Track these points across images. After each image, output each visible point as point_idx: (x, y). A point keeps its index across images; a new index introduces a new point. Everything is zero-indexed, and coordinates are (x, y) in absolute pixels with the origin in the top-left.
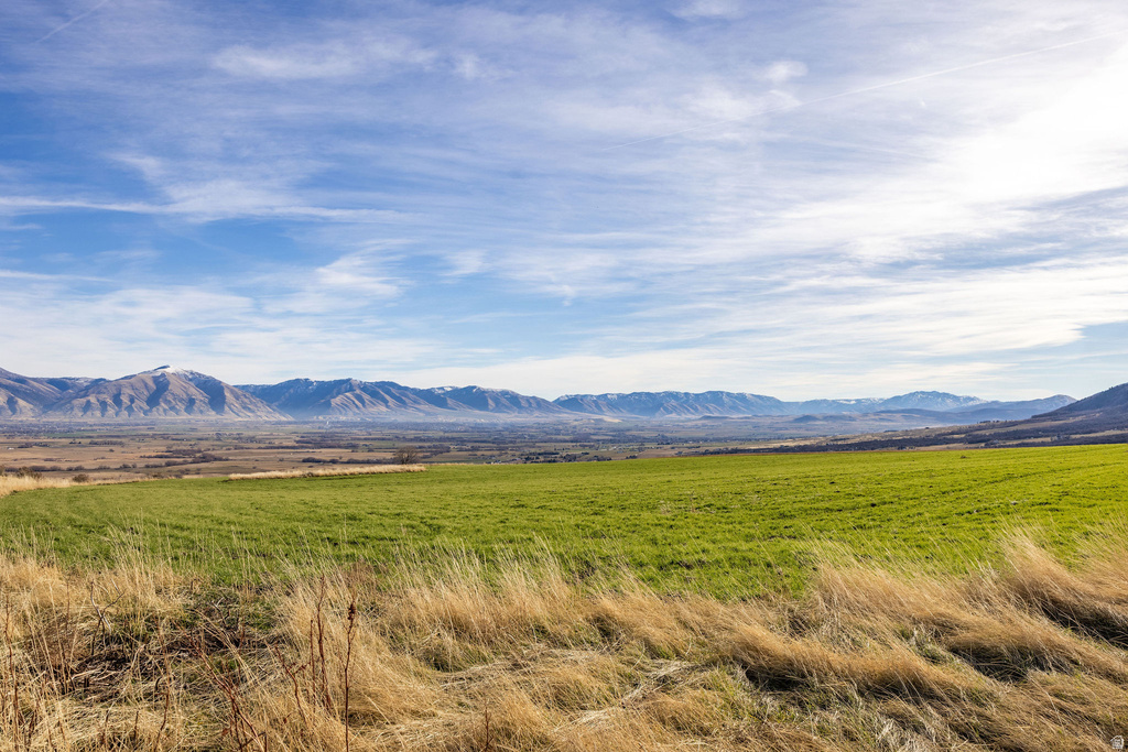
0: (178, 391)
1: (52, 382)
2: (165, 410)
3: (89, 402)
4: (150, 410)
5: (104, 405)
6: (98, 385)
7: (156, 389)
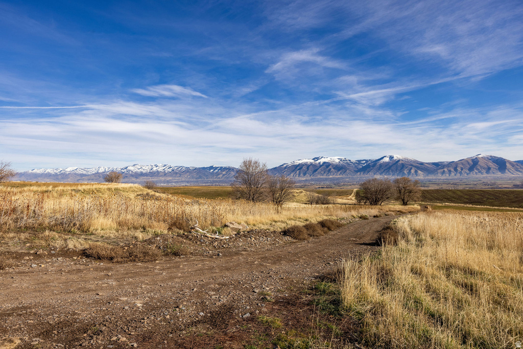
0: (483, 165)
1: (434, 164)
2: (476, 173)
3: (444, 171)
4: (470, 173)
5: (450, 171)
6: (450, 164)
7: (474, 164)
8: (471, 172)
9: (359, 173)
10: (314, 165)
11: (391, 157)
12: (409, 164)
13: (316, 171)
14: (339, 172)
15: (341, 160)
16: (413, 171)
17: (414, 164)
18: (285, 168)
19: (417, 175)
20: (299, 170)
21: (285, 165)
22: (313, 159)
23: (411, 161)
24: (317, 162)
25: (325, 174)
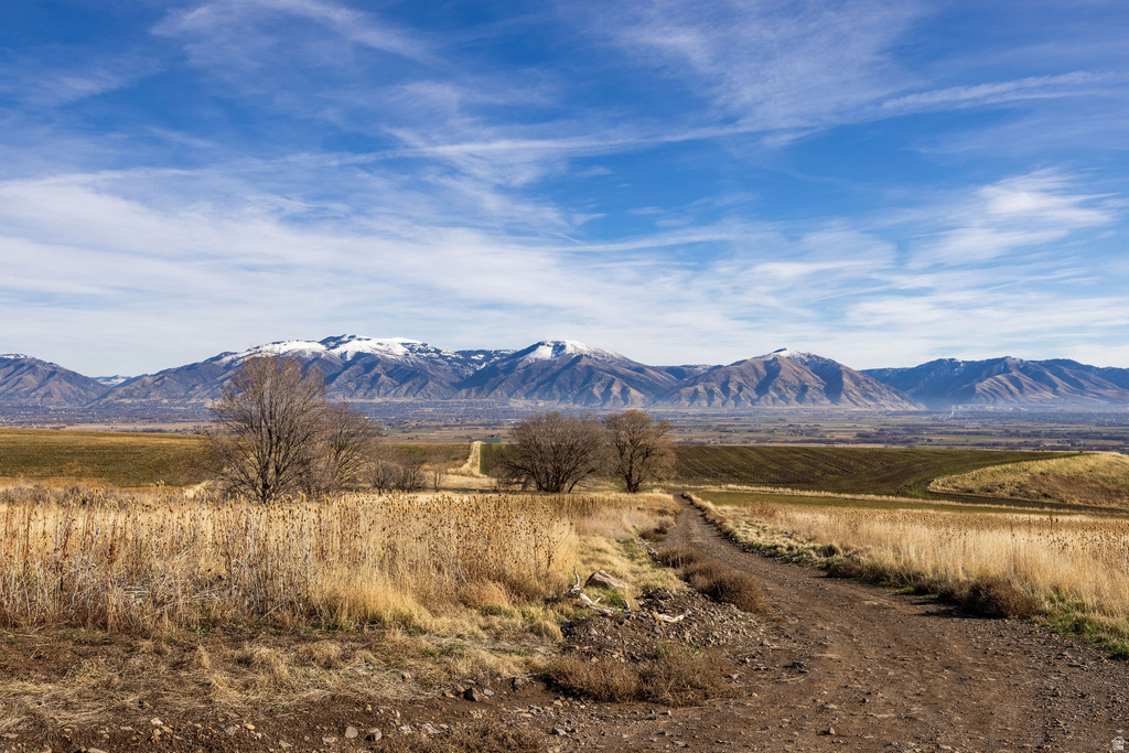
1: (671, 370)
2: (774, 399)
3: (696, 390)
4: (758, 400)
5: (711, 393)
7: (767, 375)
8: (763, 398)
9: (464, 392)
10: (323, 360)
11: (559, 347)
12: (606, 368)
13: (332, 378)
14: (405, 388)
15: (411, 350)
16: (616, 389)
17: (620, 370)
18: (228, 366)
19: (626, 401)
21: (227, 359)
22: (323, 342)
23: (613, 360)
24: (336, 352)
25: (360, 393)
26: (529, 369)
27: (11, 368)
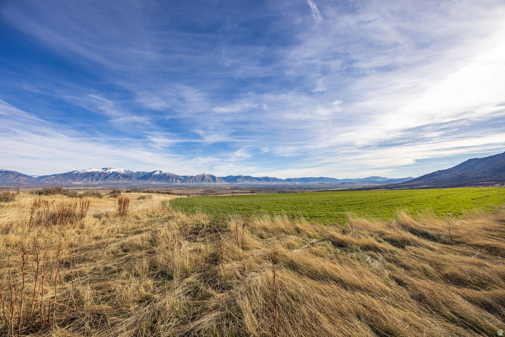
0: (207, 178)
1: (183, 176)
2: (205, 182)
3: (190, 180)
4: (202, 182)
5: (193, 181)
6: (192, 177)
7: (203, 178)
9: (141, 180)
10: (104, 173)
11: (161, 172)
12: (171, 176)
13: (107, 177)
14: (126, 179)
15: (126, 171)
16: (174, 180)
17: (174, 176)
18: (77, 174)
19: (177, 182)
20: (91, 176)
21: (76, 172)
22: (103, 169)
23: (172, 174)
24: (107, 171)
25: (115, 180)
26: (155, 176)
27: (4, 173)
